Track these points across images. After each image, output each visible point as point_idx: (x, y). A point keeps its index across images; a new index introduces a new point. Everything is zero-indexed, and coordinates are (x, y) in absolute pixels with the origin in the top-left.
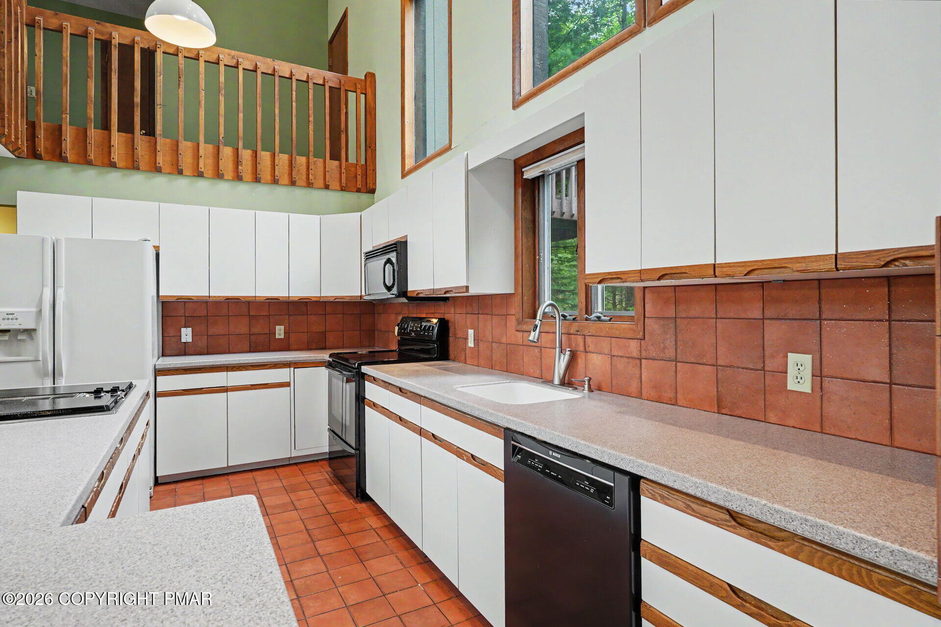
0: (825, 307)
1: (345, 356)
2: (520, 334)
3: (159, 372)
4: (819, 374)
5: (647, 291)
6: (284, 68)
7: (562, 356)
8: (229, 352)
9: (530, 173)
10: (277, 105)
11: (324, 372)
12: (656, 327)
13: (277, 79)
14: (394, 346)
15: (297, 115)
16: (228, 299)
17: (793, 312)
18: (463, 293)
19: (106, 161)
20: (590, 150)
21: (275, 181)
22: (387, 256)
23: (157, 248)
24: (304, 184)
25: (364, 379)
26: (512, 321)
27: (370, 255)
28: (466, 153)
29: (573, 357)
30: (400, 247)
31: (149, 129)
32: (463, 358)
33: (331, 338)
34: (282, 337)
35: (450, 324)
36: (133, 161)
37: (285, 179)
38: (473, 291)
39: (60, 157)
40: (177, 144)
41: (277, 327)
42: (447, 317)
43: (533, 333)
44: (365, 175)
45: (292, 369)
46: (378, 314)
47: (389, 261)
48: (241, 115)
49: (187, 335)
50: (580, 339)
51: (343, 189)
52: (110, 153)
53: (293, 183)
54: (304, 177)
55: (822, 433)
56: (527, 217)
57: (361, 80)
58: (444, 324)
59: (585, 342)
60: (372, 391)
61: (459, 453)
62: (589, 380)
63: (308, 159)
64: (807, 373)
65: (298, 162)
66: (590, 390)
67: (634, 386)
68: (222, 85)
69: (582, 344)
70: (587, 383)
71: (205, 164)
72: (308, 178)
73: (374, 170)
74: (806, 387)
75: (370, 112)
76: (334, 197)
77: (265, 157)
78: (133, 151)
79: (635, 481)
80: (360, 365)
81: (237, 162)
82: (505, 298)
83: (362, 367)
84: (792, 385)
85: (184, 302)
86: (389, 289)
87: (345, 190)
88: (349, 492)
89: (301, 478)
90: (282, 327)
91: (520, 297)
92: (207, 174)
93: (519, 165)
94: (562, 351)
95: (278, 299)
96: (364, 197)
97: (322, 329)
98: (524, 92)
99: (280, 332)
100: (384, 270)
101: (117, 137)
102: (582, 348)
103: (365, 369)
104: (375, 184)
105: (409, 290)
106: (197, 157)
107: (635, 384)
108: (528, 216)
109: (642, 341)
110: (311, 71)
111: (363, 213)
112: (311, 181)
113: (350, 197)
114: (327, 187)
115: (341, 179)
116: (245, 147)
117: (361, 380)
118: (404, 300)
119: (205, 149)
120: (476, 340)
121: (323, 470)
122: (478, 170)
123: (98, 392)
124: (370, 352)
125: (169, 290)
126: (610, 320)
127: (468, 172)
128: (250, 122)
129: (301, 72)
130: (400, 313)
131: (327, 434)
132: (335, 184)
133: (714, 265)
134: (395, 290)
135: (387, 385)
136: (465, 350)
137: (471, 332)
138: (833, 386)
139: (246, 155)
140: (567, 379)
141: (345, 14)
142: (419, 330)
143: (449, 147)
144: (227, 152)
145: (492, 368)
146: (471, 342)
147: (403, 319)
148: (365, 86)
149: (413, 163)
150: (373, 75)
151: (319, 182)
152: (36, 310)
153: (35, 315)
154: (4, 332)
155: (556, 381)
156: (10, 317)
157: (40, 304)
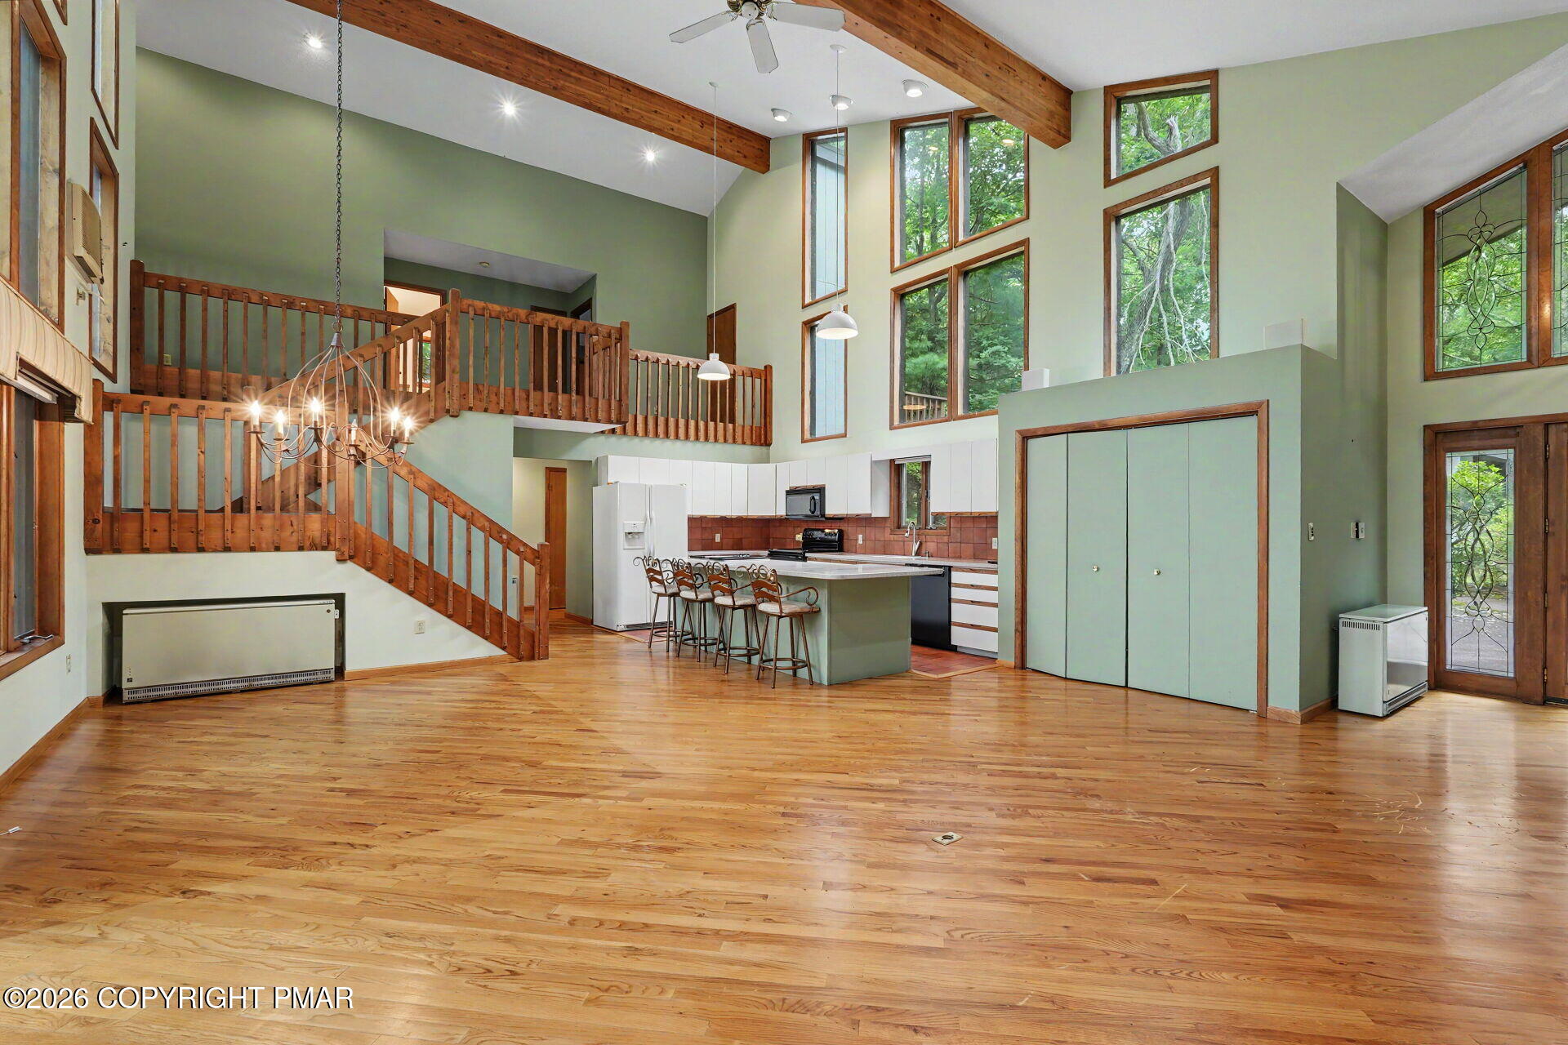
2: (892, 536)
7: (916, 544)
8: (692, 550)
12: (954, 531)
22: (811, 495)
24: (732, 442)
26: (888, 531)
27: (791, 493)
28: (870, 453)
29: (921, 544)
30: (822, 491)
32: (855, 548)
34: (721, 541)
35: (844, 533)
36: (646, 432)
41: (716, 536)
42: (843, 528)
44: (765, 434)
47: (813, 498)
50: (923, 537)
51: (752, 444)
58: (841, 532)
59: (926, 538)
66: (929, 557)
67: (946, 554)
69: (924, 539)
72: (734, 438)
73: (771, 431)
75: (768, 392)
82: (884, 519)
84: (994, 547)
87: (754, 445)
90: (719, 535)
91: (889, 519)
94: (916, 542)
96: (764, 449)
97: (740, 536)
98: (896, 424)
99: (718, 538)
102: (924, 542)
103: (807, 555)
104: (771, 440)
105: (825, 513)
108: (896, 480)
111: (778, 464)
112: (735, 440)
113: (758, 449)
115: (746, 437)
118: (823, 519)
120: (863, 540)
127: (871, 462)
132: (748, 442)
133: (972, 512)
134: (816, 514)
136: (857, 545)
137: (860, 537)
140: (918, 554)
141: (733, 307)
142: (823, 535)
143: (845, 435)
144: (692, 423)
145: (875, 553)
146: (860, 542)
147: (805, 530)
148: (765, 375)
149: (810, 435)
150: (771, 367)
151: (739, 439)
152: (643, 522)
153: (643, 525)
154: (630, 533)
155: (913, 554)
156: (634, 526)
157: (645, 519)
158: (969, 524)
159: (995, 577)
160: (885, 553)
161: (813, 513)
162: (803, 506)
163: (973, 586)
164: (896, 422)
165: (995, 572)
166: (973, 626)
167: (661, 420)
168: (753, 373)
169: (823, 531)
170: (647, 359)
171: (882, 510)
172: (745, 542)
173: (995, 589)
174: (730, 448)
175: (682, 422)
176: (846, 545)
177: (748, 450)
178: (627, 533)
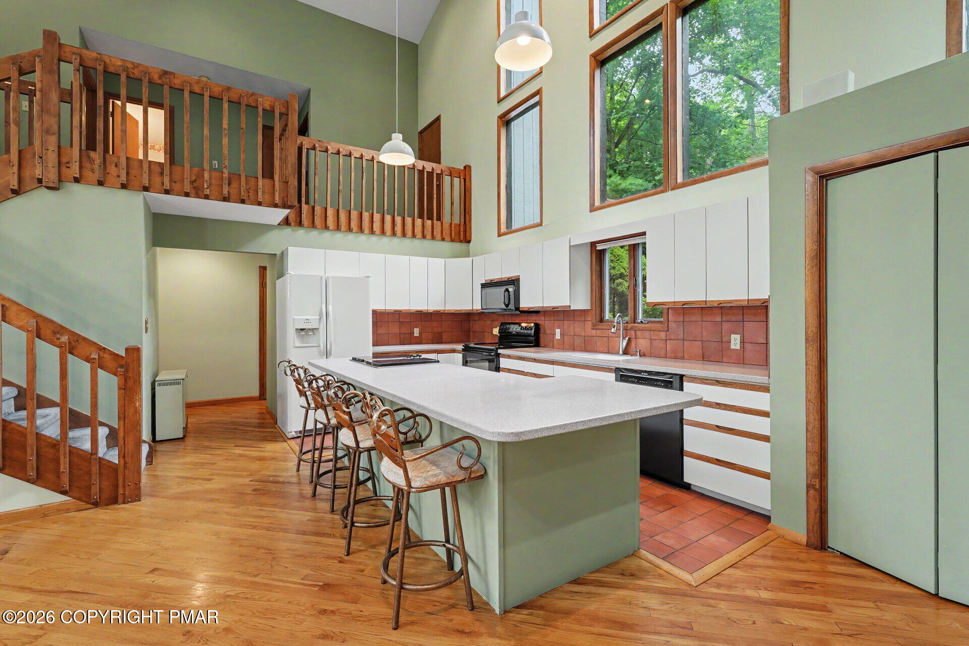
0: (745, 317)
2: (595, 331)
4: (743, 342)
5: (670, 310)
6: (420, 164)
7: (624, 341)
8: (389, 345)
12: (674, 325)
13: (416, 171)
17: (733, 319)
18: (566, 308)
19: (324, 226)
21: (414, 236)
22: (505, 287)
24: (431, 238)
25: (498, 357)
26: (589, 325)
27: (485, 286)
28: (569, 237)
29: (629, 341)
30: (513, 283)
32: (551, 346)
34: (418, 335)
35: (541, 327)
36: (338, 226)
37: (420, 235)
39: (299, 223)
40: (361, 214)
41: (415, 329)
42: (539, 322)
43: (613, 329)
44: (465, 232)
46: (473, 320)
47: (507, 290)
48: (396, 195)
50: (633, 332)
52: (326, 220)
53: (424, 237)
54: (430, 233)
55: (743, 364)
57: (462, 170)
58: (537, 326)
59: (636, 334)
62: (639, 351)
63: (433, 222)
64: (739, 342)
66: (640, 356)
67: (662, 353)
68: (385, 177)
69: (634, 335)
71: (376, 227)
72: (432, 234)
73: (470, 228)
74: (738, 347)
75: (468, 191)
77: (409, 221)
78: (338, 220)
79: (680, 377)
80: (495, 349)
81: (394, 224)
82: (583, 312)
83: (498, 350)
84: (733, 347)
87: (453, 241)
90: (418, 329)
91: (594, 311)
92: (377, 232)
94: (624, 338)
95: (422, 311)
96: (464, 245)
97: (440, 330)
98: (597, 205)
99: (416, 332)
100: (503, 295)
101: (330, 211)
102: (634, 337)
103: (500, 351)
104: (471, 237)
105: (521, 306)
106: (372, 222)
108: (598, 268)
109: (667, 332)
110: (435, 165)
111: (474, 258)
112: (434, 236)
113: (457, 246)
114: (443, 240)
115: (451, 234)
116: (398, 215)
117: (496, 357)
118: (518, 312)
120: (562, 335)
122: (577, 247)
126: (647, 323)
127: (570, 246)
132: (447, 237)
133: (706, 301)
134: (510, 307)
136: (553, 341)
137: (557, 331)
138: (748, 346)
139: (399, 220)
140: (626, 352)
141: (438, 119)
142: (519, 329)
143: (541, 224)
144: (388, 218)
145: (574, 349)
146: (558, 336)
147: (502, 324)
148: (465, 174)
149: (507, 228)
150: (470, 167)
151: (438, 236)
152: (318, 317)
153: (318, 320)
154: (302, 330)
155: (621, 352)
156: (307, 321)
157: (321, 314)
158: (696, 317)
159: (766, 396)
160: (586, 350)
161: (507, 306)
162: (497, 300)
163: (718, 406)
164: (597, 203)
165: (765, 389)
166: (718, 462)
167: (354, 214)
168: (452, 172)
169: (519, 324)
170: (338, 153)
171: (582, 302)
172: (445, 336)
173: (766, 414)
174: (428, 244)
175: (377, 217)
176: (542, 340)
177: (447, 246)
178: (298, 329)
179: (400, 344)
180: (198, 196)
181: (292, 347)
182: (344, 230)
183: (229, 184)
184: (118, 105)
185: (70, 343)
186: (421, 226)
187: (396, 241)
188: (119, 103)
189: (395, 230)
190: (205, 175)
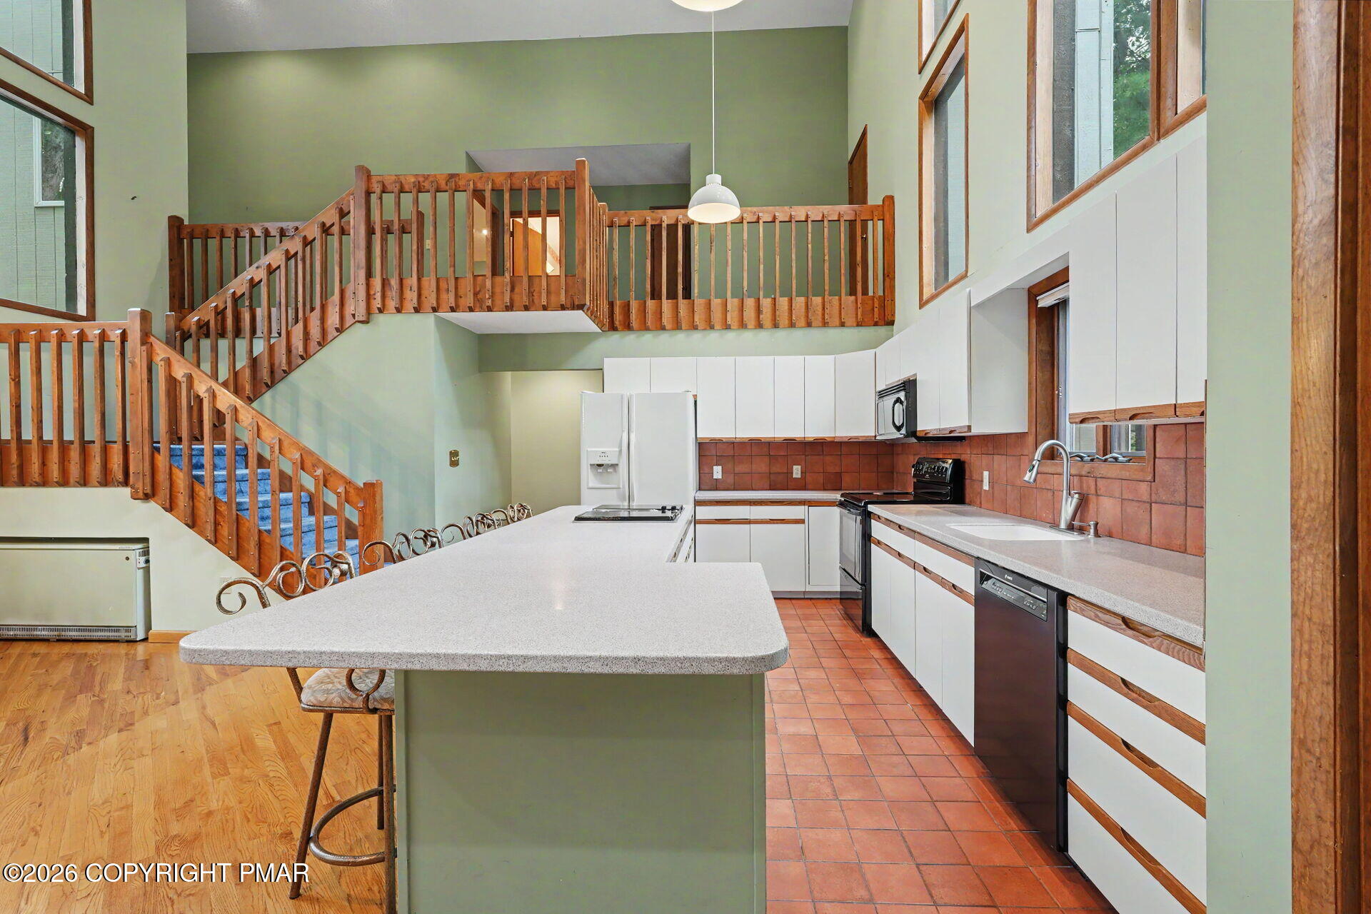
1: (858, 496)
3: (698, 503)
5: (1158, 429)
6: (800, 212)
7: (1070, 500)
9: (1046, 301)
10: (794, 251)
11: (837, 511)
12: (1167, 468)
13: (793, 224)
14: (911, 490)
15: (812, 257)
16: (751, 440)
18: (965, 432)
19: (659, 325)
20: (1073, 290)
21: (792, 325)
22: (896, 396)
23: (695, 396)
24: (820, 325)
25: (870, 517)
26: (1026, 462)
27: (882, 394)
28: (968, 290)
29: (1083, 501)
30: (909, 386)
31: (687, 294)
32: (978, 503)
33: (846, 479)
34: (799, 476)
35: (966, 466)
36: (678, 323)
37: (802, 322)
38: (975, 431)
39: (628, 327)
41: (795, 467)
42: (963, 458)
43: (1028, 474)
44: (883, 307)
45: (806, 507)
46: (897, 454)
47: (898, 400)
48: (762, 267)
49: (717, 472)
50: (1091, 482)
51: (859, 325)
52: (661, 318)
53: (809, 325)
54: (820, 318)
56: (1044, 348)
57: (879, 206)
58: (959, 466)
59: (1097, 485)
60: (878, 529)
61: (942, 582)
62: (1096, 525)
63: (824, 299)
65: (814, 303)
66: (1097, 535)
67: (1144, 533)
68: (745, 242)
69: (1093, 488)
70: (1092, 527)
71: (732, 317)
72: (824, 319)
73: (893, 300)
75: (889, 238)
76: (851, 334)
77: (783, 302)
78: (677, 315)
79: (1063, 597)
80: (866, 504)
81: (759, 310)
82: (1020, 438)
83: (869, 506)
85: (716, 442)
86: (899, 428)
87: (861, 326)
88: (856, 628)
89: (814, 611)
90: (799, 467)
91: (1033, 436)
92: (734, 326)
93: (1033, 293)
94: (1070, 494)
95: (795, 440)
96: (882, 330)
97: (838, 470)
98: (1039, 214)
99: (797, 471)
100: (893, 410)
101: (666, 304)
102: (1093, 491)
103: (871, 508)
104: (893, 315)
105: (918, 430)
106: (725, 311)
107: (1144, 531)
109: (1153, 483)
110: (826, 209)
111: (878, 350)
112: (826, 321)
113: (869, 332)
114: (842, 325)
115: (857, 314)
116: (765, 297)
117: (868, 519)
118: (914, 440)
119: (733, 303)
120: (991, 483)
121: (835, 607)
122: (979, 306)
123: (663, 509)
124: (884, 493)
125: (705, 433)
126: (1129, 461)
127: (970, 309)
128: (770, 271)
129: (815, 212)
130: (917, 454)
131: (838, 573)
132: (850, 320)
133: (1175, 405)
134: (903, 431)
135: (888, 522)
136: (980, 494)
137: (986, 474)
139: (766, 303)
141: (864, 133)
143: (966, 274)
146: (986, 485)
147: (919, 460)
148: (883, 211)
149: (933, 291)
150: (892, 197)
152: (618, 450)
153: (618, 453)
154: (600, 465)
155: (1063, 526)
156: (603, 455)
157: (620, 446)
164: (1042, 210)
168: (857, 214)
169: (936, 462)
176: (966, 491)
178: (594, 465)
179: (770, 490)
180: (482, 310)
181: (586, 487)
182: (686, 328)
183: (512, 289)
184: (518, 222)
185: (324, 475)
186: (804, 307)
187: (764, 335)
188: (520, 220)
189: (761, 319)
190: (487, 283)
